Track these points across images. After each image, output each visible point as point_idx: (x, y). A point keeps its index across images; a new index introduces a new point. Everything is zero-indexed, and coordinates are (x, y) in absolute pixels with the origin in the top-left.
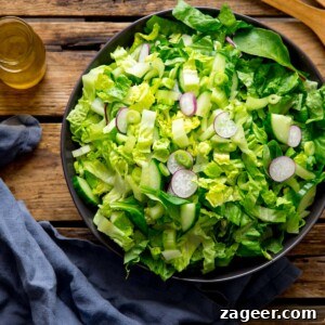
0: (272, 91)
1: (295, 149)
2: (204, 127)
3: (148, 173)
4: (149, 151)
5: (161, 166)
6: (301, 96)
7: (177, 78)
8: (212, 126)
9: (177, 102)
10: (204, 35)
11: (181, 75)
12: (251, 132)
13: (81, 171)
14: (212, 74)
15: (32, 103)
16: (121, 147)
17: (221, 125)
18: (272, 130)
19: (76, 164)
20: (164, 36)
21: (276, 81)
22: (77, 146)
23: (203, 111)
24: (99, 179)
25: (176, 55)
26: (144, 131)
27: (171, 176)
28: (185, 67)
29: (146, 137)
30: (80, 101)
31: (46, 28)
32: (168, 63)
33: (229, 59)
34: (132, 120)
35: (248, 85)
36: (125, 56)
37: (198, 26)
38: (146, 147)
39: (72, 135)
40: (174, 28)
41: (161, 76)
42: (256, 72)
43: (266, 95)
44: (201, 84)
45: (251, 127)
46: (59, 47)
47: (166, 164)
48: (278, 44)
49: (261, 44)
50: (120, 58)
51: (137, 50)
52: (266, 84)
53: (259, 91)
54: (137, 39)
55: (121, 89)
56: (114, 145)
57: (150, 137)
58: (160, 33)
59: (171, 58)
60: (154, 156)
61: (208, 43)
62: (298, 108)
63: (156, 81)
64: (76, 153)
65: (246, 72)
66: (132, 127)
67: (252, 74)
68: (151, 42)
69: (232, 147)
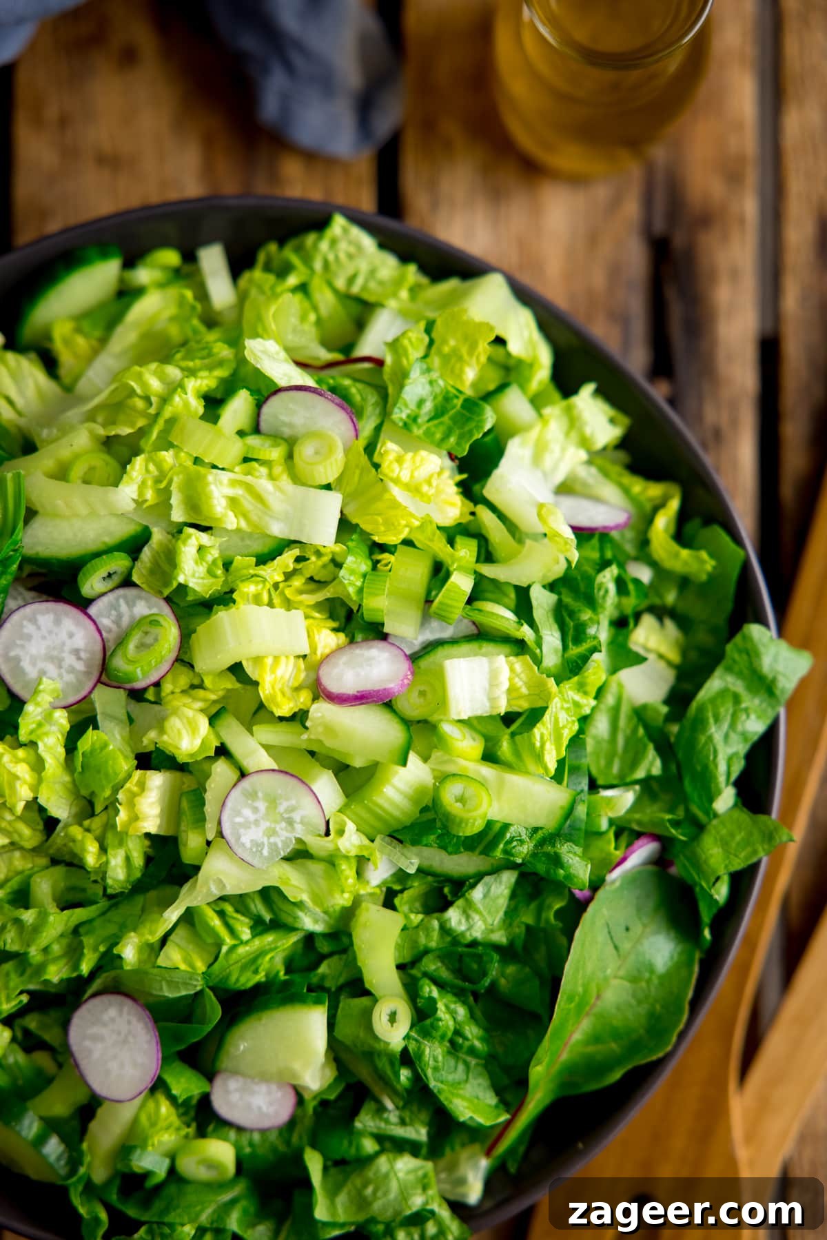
0: (423, 1015)
1: (205, 1101)
2: (267, 733)
3: (93, 514)
4: (178, 515)
5: (119, 562)
6: (419, 1133)
7: (481, 635)
8: (269, 763)
9: (377, 633)
10: (665, 749)
11: (488, 647)
12: (259, 927)
13: (143, 275)
14: (487, 771)
15: (451, 128)
16: (198, 406)
17: (273, 802)
18: (265, 1007)
19: (171, 257)
20: (670, 598)
21: (473, 1032)
22: (239, 265)
23: (330, 729)
24: (104, 341)
25: (572, 631)
26: (259, 498)
27: (83, 604)
28: (521, 664)
29: (233, 502)
30: (412, 269)
31: (734, 178)
32: (542, 600)
33: (547, 840)
34: (305, 451)
35: (454, 916)
36: (584, 442)
37: (699, 723)
38: (194, 502)
39: (282, 243)
40: (703, 637)
41: (488, 570)
42: (507, 953)
43: (411, 990)
44: (447, 728)
45: (277, 925)
46: (659, 226)
47: (127, 583)
48: (635, 1047)
49: (634, 979)
50: (573, 421)
51: (609, 491)
52: (459, 994)
53: (431, 965)
54: (655, 490)
55: (438, 413)
56: (206, 381)
57: (231, 522)
58: (684, 582)
59: (561, 614)
60: (158, 536)
61: (634, 764)
62: (365, 1121)
63: (466, 551)
64: (212, 259)
65: (511, 913)
66: (276, 454)
67: (500, 937)
68: (644, 543)
69: (192, 843)
